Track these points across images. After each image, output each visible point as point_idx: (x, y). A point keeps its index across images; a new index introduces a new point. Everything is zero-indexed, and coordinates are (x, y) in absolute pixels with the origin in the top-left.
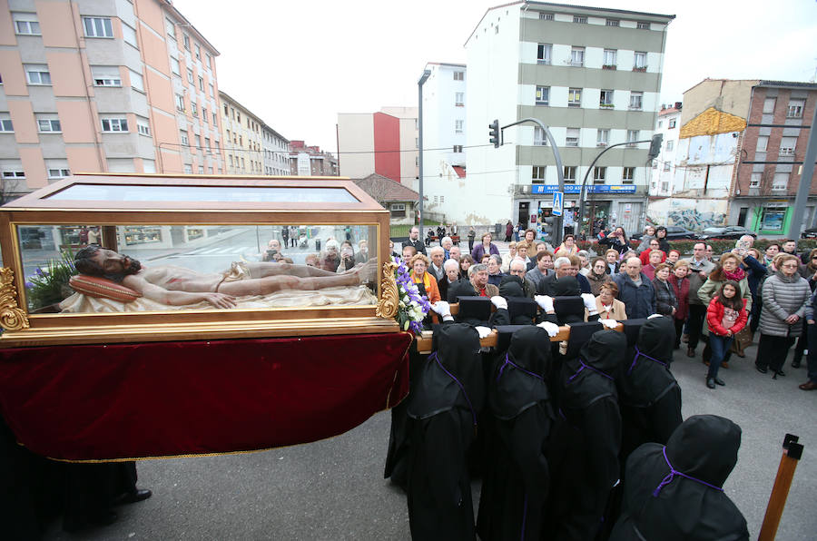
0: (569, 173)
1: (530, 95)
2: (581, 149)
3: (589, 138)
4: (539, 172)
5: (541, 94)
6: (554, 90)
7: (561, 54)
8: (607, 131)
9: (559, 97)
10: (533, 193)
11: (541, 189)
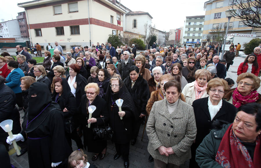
0: (193, 40)
1: (187, 29)
2: (195, 37)
3: (197, 35)
4: (188, 40)
5: (189, 29)
6: (191, 29)
7: (192, 24)
8: (200, 34)
9: (192, 29)
10: (187, 43)
11: (188, 42)
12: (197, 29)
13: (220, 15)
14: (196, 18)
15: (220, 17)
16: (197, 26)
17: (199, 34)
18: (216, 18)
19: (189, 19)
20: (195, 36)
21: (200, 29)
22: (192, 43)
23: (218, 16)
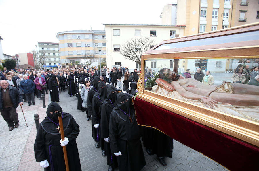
7: (45, 49)
9: (46, 54)
11: (45, 66)
12: (52, 54)
13: (72, 45)
14: (49, 45)
15: (72, 47)
16: (51, 52)
17: (54, 58)
18: (70, 47)
19: (41, 44)
20: (51, 60)
21: (54, 54)
22: (50, 67)
23: (70, 45)
